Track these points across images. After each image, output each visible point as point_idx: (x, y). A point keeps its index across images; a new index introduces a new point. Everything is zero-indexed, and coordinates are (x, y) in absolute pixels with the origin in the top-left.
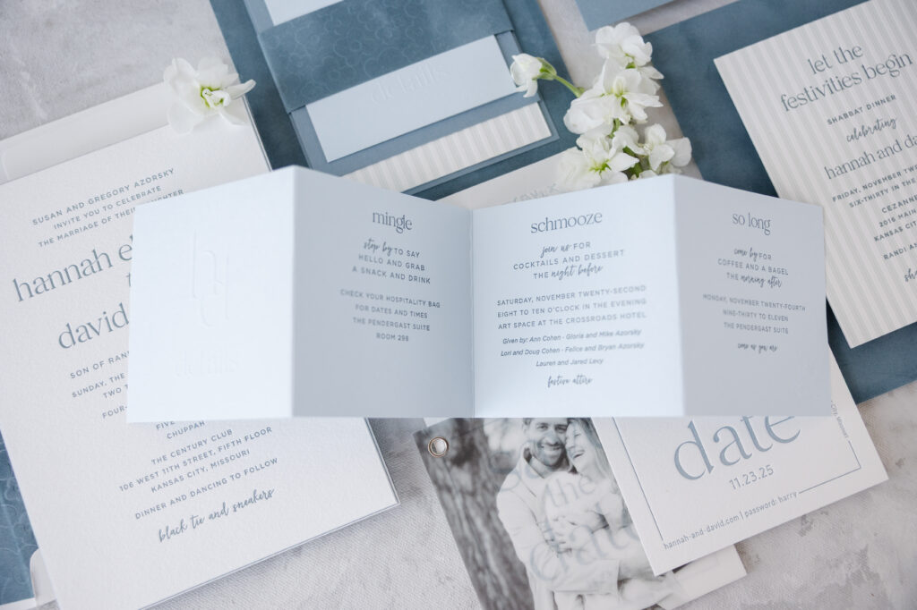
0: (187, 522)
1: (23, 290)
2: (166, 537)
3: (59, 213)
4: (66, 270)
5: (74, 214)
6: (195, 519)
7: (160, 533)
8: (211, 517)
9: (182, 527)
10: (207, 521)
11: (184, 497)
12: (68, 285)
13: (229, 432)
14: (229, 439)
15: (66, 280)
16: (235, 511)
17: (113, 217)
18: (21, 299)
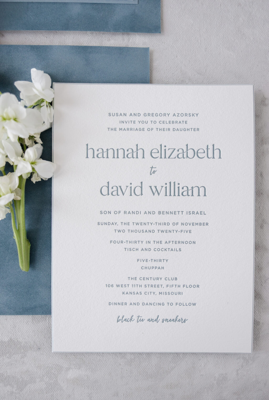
0: (135, 318)
1: (90, 152)
2: (121, 321)
3: (125, 115)
4: (118, 150)
5: (133, 118)
7: (118, 318)
8: (149, 320)
9: (131, 319)
10: (146, 321)
11: (138, 304)
12: (116, 159)
13: (176, 279)
14: (174, 282)
15: (116, 156)
16: (163, 322)
17: (155, 129)
18: (87, 157)
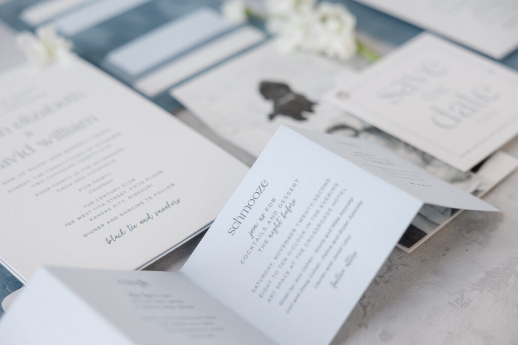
2: (112, 241)
6: (130, 227)
7: (107, 240)
8: (141, 222)
9: (122, 233)
10: (139, 225)
11: (116, 218)
13: (134, 180)
16: (157, 215)
